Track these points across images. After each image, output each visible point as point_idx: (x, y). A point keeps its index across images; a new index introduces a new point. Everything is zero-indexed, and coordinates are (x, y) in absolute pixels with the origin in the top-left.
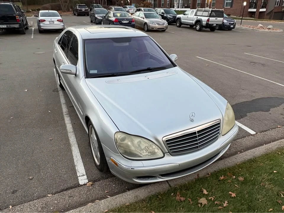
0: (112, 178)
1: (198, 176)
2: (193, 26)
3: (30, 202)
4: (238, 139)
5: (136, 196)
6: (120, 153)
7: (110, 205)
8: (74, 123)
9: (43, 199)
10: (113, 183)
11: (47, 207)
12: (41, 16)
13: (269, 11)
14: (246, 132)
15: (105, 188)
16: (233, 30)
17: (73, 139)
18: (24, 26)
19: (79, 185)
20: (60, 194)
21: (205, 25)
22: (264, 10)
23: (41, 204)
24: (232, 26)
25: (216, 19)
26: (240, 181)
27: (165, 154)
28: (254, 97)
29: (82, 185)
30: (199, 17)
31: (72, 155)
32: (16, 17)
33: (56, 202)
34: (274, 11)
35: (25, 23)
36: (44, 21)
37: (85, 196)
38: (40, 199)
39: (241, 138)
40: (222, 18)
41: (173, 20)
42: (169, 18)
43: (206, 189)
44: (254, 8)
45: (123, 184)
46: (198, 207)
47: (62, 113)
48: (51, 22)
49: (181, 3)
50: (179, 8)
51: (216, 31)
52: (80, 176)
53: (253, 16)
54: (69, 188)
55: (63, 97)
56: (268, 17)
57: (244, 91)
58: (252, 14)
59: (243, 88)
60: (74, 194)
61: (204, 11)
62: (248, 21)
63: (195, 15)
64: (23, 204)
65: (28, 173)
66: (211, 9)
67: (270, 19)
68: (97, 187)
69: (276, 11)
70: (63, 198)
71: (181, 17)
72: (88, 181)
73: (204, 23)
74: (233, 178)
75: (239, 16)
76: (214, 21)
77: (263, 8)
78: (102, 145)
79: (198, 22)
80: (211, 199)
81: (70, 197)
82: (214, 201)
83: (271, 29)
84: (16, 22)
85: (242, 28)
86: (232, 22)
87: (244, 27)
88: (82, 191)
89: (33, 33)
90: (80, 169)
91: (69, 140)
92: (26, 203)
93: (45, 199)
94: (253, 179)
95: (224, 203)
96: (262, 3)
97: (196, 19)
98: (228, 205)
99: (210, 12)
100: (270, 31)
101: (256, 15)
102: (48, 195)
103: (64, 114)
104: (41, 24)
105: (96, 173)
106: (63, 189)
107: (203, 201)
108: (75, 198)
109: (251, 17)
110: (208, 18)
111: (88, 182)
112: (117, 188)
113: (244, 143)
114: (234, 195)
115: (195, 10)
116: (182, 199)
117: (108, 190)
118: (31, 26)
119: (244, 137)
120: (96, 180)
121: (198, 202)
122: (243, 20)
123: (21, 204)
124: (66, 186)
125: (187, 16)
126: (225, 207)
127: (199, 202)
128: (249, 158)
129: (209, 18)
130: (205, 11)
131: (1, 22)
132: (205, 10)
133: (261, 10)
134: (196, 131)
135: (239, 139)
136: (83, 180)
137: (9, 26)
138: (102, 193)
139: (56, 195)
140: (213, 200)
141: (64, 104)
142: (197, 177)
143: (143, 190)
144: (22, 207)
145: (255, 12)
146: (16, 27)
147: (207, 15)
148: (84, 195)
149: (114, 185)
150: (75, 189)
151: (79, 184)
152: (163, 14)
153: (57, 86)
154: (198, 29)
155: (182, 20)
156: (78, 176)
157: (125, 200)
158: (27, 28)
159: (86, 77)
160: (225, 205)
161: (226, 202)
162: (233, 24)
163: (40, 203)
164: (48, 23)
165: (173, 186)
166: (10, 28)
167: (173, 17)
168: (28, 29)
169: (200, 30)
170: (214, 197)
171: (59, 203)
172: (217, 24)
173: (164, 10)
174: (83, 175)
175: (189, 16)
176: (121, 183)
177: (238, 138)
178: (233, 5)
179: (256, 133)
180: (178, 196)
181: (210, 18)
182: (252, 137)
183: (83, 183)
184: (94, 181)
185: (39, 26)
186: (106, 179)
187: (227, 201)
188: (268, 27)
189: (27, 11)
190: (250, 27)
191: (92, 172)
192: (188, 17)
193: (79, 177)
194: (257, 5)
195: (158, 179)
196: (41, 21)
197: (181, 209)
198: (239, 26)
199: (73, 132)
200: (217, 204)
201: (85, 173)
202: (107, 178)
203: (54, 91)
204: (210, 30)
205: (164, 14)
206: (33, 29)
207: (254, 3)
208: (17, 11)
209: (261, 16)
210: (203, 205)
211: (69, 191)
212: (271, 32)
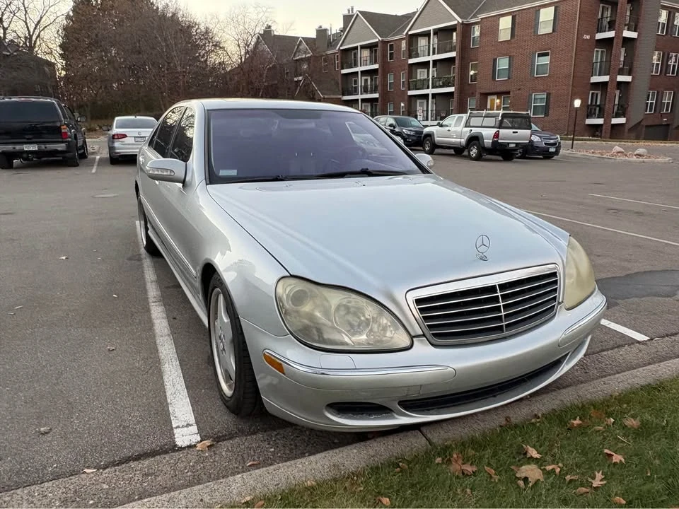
0: (269, 433)
1: (506, 420)
2: (463, 151)
3: (33, 487)
4: (603, 351)
5: (334, 465)
6: (291, 333)
7: (259, 485)
8: (175, 318)
9: (71, 479)
10: (269, 444)
11: (78, 499)
12: (116, 128)
13: (633, 123)
14: (623, 336)
15: (245, 456)
16: (555, 157)
17: (167, 349)
18: (78, 149)
19: (175, 448)
20: (120, 467)
21: (490, 146)
22: (622, 120)
23: (63, 493)
24: (552, 150)
25: (514, 132)
26: (629, 429)
27: (414, 339)
28: (629, 269)
29: (181, 449)
30: (475, 130)
31: (163, 382)
32: (62, 127)
33: (105, 486)
34: (644, 123)
35: (80, 143)
36: (125, 136)
37: (189, 474)
38: (60, 480)
39: (612, 349)
40: (528, 132)
41: (415, 138)
42: (407, 135)
43: (534, 447)
44: (598, 118)
45: (296, 446)
46: (518, 486)
47: (146, 299)
48: (139, 139)
49: (431, 111)
50: (427, 119)
51: (515, 160)
52: (178, 427)
53: (597, 133)
54: (145, 454)
55: (150, 269)
56: (633, 135)
57: (600, 258)
58: (595, 131)
59: (599, 254)
60: (160, 468)
61: (485, 117)
62: (588, 142)
63: (466, 127)
64: (12, 492)
65: (37, 419)
66: (501, 112)
67: (638, 138)
68: (224, 453)
69: (650, 123)
70: (125, 477)
71: (435, 131)
72: (199, 439)
73: (488, 142)
74: (609, 423)
75: (566, 133)
76: (510, 136)
77: (617, 116)
78: (242, 323)
79: (474, 140)
80: (553, 470)
81: (146, 475)
82: (562, 476)
83: (643, 156)
84: (60, 140)
85: (576, 156)
86: (552, 141)
87: (579, 154)
88: (182, 461)
89: (96, 164)
90: (182, 411)
91: (157, 351)
92: (20, 489)
93: (74, 479)
94: (667, 424)
95: (594, 478)
96: (616, 108)
97: (468, 134)
98: (605, 482)
99: (500, 118)
100: (641, 159)
101: (603, 131)
102: (86, 470)
103: (151, 300)
104: (117, 144)
105: (224, 420)
106: (129, 457)
107: (531, 472)
108: (160, 478)
109: (594, 136)
110: (496, 130)
111: (201, 441)
112: (280, 457)
113: (621, 358)
114: (617, 458)
115: (465, 116)
116: (469, 468)
117: (254, 460)
118: (93, 153)
119: (618, 347)
120: (223, 436)
121: (516, 477)
122: (575, 142)
123: (7, 491)
124: (137, 449)
125: (447, 128)
126: (597, 487)
127: (518, 475)
128: (643, 382)
129: (498, 131)
130: (487, 116)
131: (28, 139)
132: (489, 114)
133: (615, 121)
134: (497, 284)
135: (608, 350)
136: (186, 435)
137: (43, 147)
138: (237, 468)
139: (107, 470)
140: (560, 472)
141: (152, 282)
142: (504, 422)
143: (355, 451)
144: (7, 499)
145: (601, 125)
146: (59, 149)
147: (493, 125)
148: (186, 471)
149: (273, 450)
150: (163, 456)
151: (176, 446)
152: (392, 128)
153: (139, 250)
154: (474, 155)
155: (437, 139)
156: (174, 426)
157: (301, 474)
158: (83, 156)
159: (208, 182)
160: (596, 483)
161: (599, 476)
162: (555, 144)
163: (60, 488)
164: (132, 140)
165: (440, 442)
166: (47, 151)
167: (416, 132)
168: (86, 157)
169: (478, 158)
170: (560, 464)
171: (114, 488)
172: (517, 144)
173: (395, 119)
174: (188, 425)
175: (452, 129)
176: (291, 445)
177: (604, 348)
178: (551, 112)
179: (647, 338)
180: (456, 461)
181: (500, 130)
182: (642, 347)
183: (187, 443)
184: (218, 439)
185: (111, 149)
186: (250, 435)
187: (601, 472)
188: (635, 153)
189: (89, 128)
190: (593, 153)
191: (212, 417)
192: (449, 131)
193: (176, 428)
194: (604, 110)
195: (397, 418)
196: (116, 137)
197: (468, 490)
198: (569, 152)
199: (169, 335)
200: (571, 481)
201: (192, 420)
202: (254, 433)
203: (130, 259)
204: (503, 157)
205: (394, 127)
206: (98, 157)
207: (598, 106)
208: (65, 117)
209: (616, 133)
210: (531, 484)
211: (146, 462)
212: (644, 162)
